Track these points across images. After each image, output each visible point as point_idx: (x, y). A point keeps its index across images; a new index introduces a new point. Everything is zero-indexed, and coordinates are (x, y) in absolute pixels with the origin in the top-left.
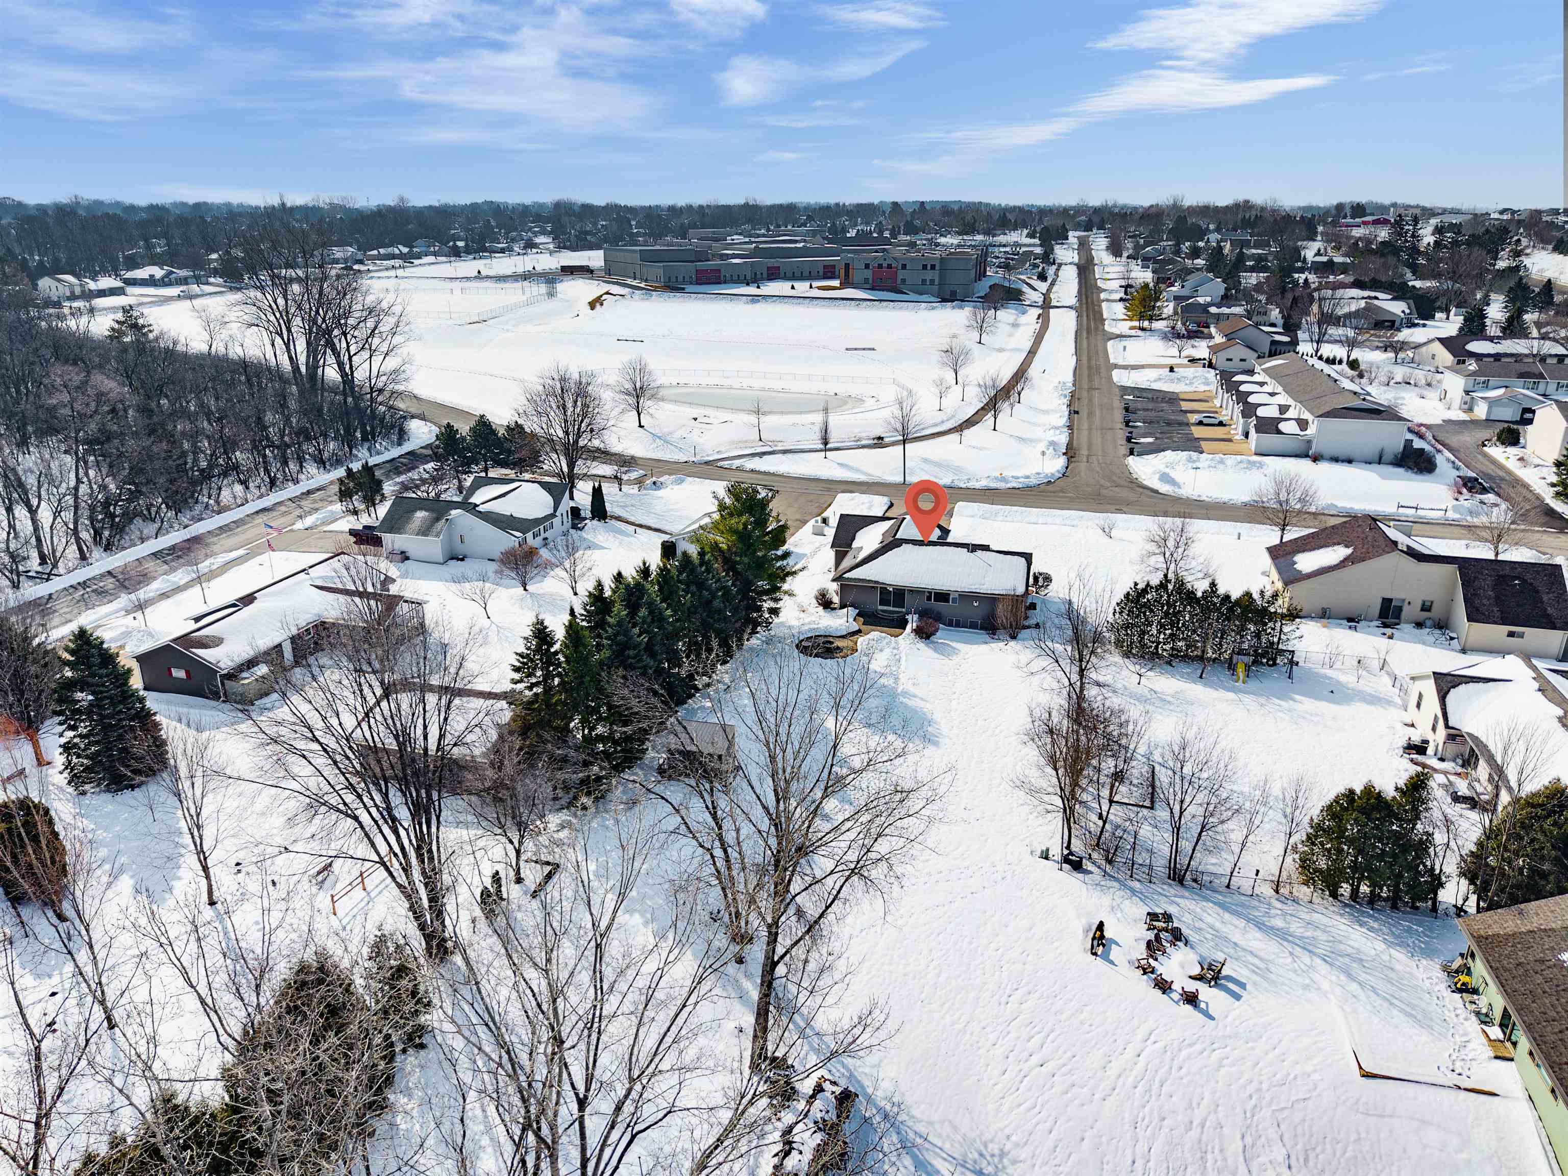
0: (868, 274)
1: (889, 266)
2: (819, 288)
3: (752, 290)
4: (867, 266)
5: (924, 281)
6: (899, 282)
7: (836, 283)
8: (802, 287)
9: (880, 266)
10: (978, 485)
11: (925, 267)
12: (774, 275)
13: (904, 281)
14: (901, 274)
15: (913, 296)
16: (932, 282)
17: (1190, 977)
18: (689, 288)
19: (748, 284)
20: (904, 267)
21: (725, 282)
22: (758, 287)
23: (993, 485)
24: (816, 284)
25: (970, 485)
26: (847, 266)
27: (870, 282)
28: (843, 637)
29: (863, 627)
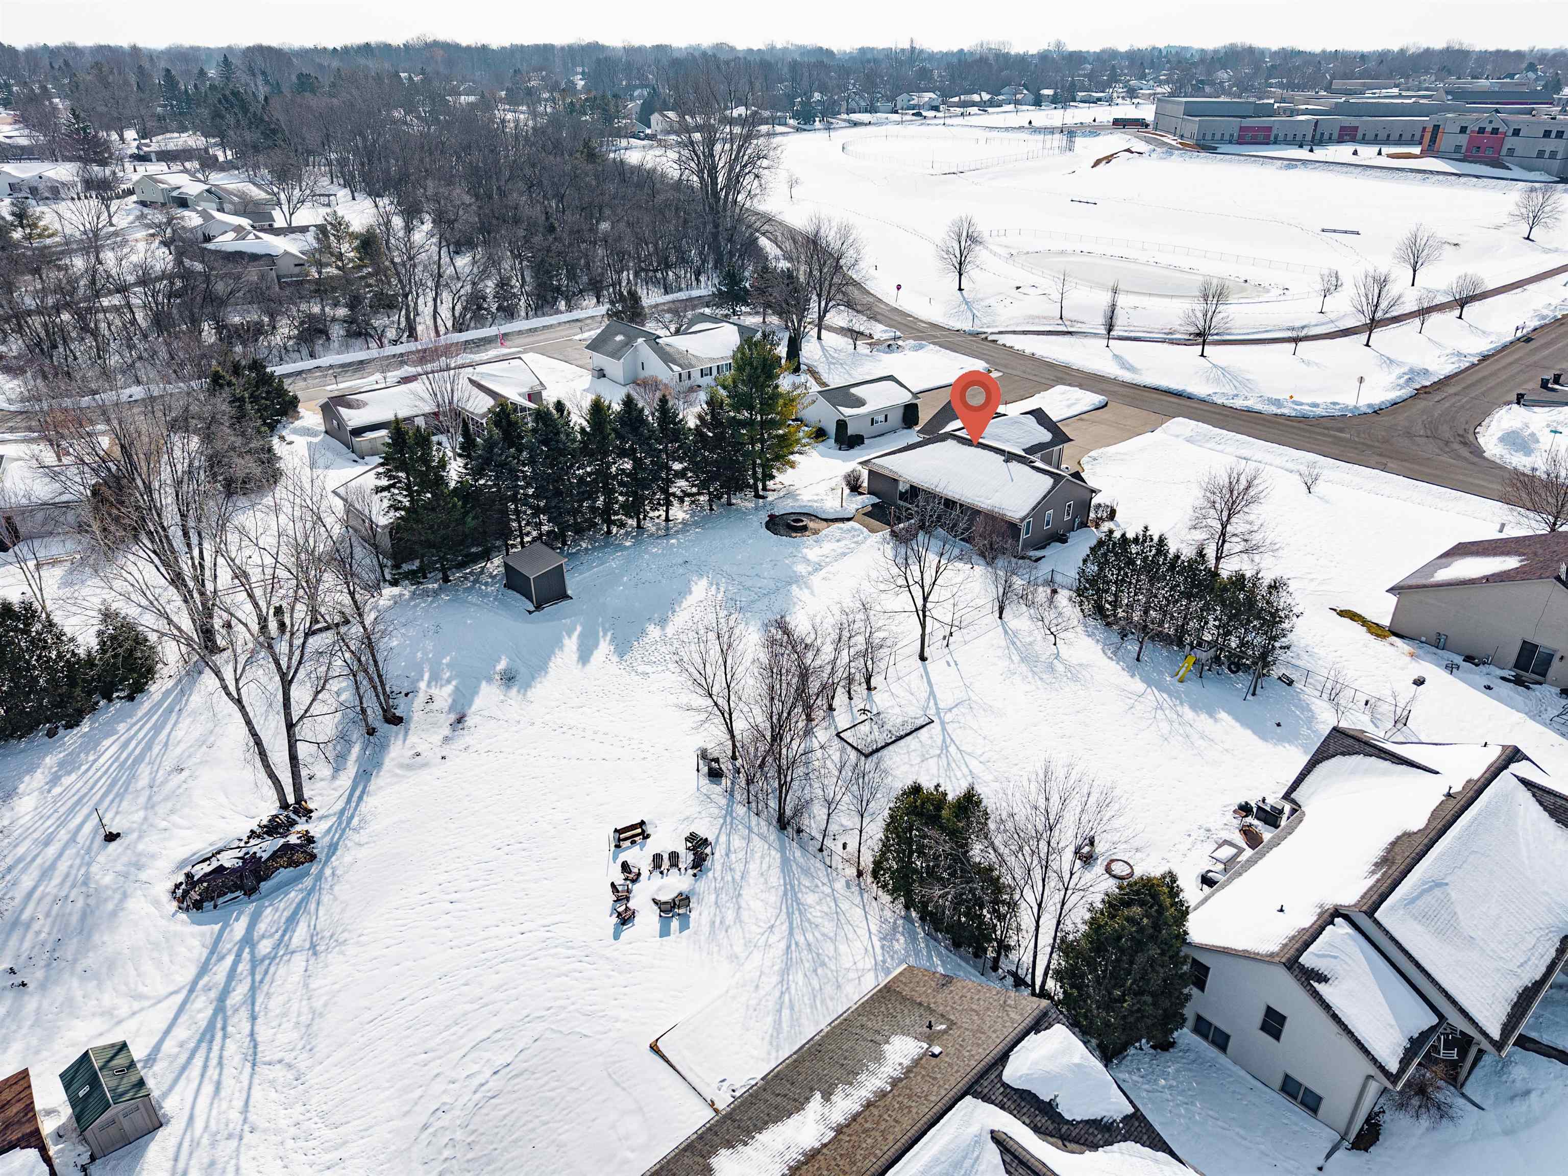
0: (1463, 140)
1: (1495, 131)
2: (1389, 156)
3: (1302, 153)
4: (1463, 130)
5: (1541, 154)
6: (1504, 151)
7: (1417, 150)
8: (1368, 153)
9: (1482, 130)
11: (1547, 134)
12: (1347, 135)
13: (1511, 151)
14: (1510, 142)
15: (1517, 172)
16: (1553, 155)
17: (654, 900)
18: (1223, 148)
19: (1301, 146)
20: (1516, 132)
21: (1275, 143)
22: (1311, 151)
24: (1386, 150)
26: (1436, 128)
27: (1463, 150)
28: (826, 520)
29: (859, 516)
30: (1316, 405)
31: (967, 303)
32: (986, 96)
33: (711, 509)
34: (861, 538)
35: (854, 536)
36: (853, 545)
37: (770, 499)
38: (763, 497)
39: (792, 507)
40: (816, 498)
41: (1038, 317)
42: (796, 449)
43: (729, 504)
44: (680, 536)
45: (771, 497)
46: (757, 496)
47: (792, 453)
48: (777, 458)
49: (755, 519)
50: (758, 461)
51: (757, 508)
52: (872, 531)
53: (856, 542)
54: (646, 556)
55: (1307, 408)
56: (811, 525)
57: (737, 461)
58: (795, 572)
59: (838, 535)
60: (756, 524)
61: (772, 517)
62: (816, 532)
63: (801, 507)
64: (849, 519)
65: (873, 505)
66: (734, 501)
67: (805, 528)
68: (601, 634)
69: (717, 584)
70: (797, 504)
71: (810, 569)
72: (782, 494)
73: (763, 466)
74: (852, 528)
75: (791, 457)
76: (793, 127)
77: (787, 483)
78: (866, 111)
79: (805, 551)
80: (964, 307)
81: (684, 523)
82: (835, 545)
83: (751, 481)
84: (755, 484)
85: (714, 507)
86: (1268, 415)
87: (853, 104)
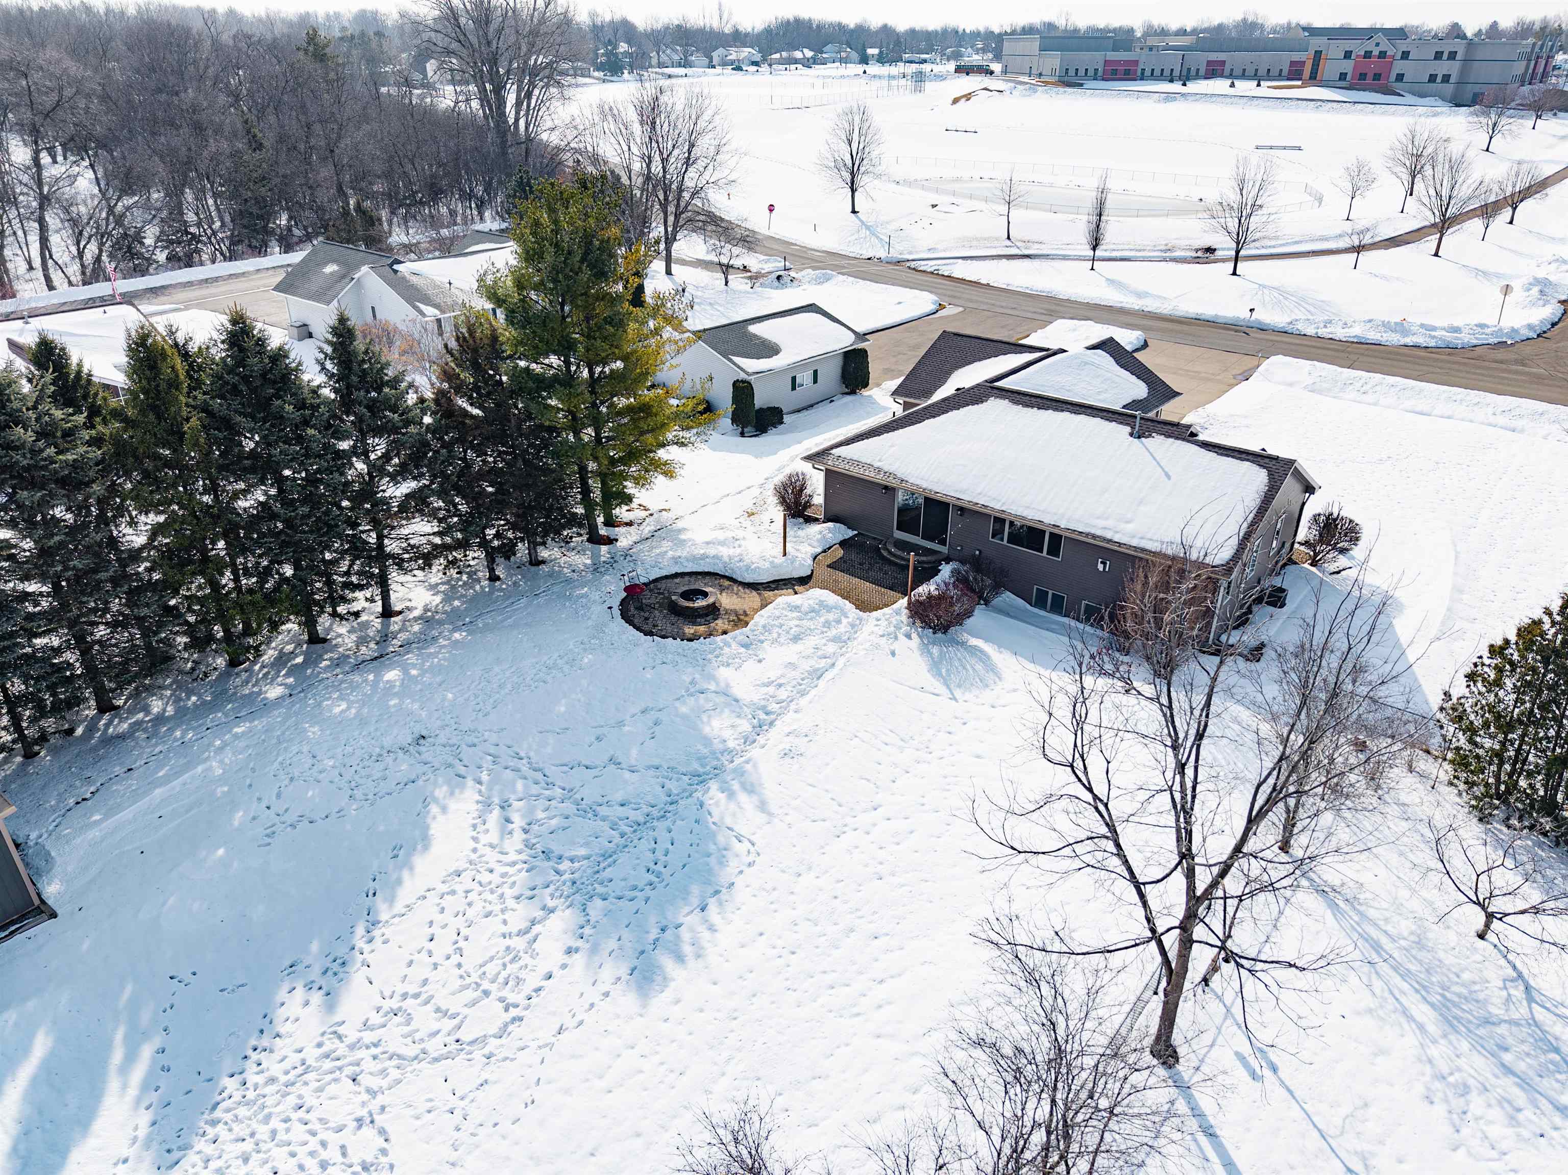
0: (1348, 66)
1: (1383, 55)
2: (1270, 88)
3: (1176, 88)
4: (1348, 55)
5: (1432, 78)
6: (1393, 77)
8: (1246, 87)
9: (1368, 54)
10: (1340, 333)
11: (1438, 56)
12: (1213, 72)
13: (1400, 77)
14: (1399, 66)
16: (1446, 78)
19: (1171, 81)
20: (1405, 55)
21: (1142, 79)
22: (1184, 85)
23: (1373, 336)
24: (1264, 83)
25: (1323, 332)
26: (1319, 53)
27: (1349, 77)
28: (753, 586)
29: (823, 573)
30: (1457, 330)
31: (868, 228)
32: (809, 54)
33: (494, 578)
34: (843, 628)
35: (827, 624)
36: (831, 648)
37: (623, 543)
38: (610, 541)
39: (676, 560)
40: (720, 535)
41: (977, 239)
42: (670, 436)
43: (536, 562)
44: (411, 658)
45: (625, 538)
46: (595, 539)
47: (663, 445)
48: (632, 456)
49: (595, 596)
50: (592, 466)
51: (596, 568)
52: (864, 606)
53: (835, 639)
54: (314, 731)
55: (1444, 333)
56: (727, 601)
57: (546, 470)
58: (707, 741)
59: (792, 622)
60: (598, 610)
61: (632, 590)
62: (740, 620)
63: (694, 559)
64: (804, 581)
65: (843, 544)
66: (544, 553)
67: (713, 611)
68: (117, 1056)
69: (505, 806)
70: (682, 553)
71: (745, 726)
72: (647, 529)
73: (603, 476)
74: (821, 603)
75: (662, 454)
76: (598, 79)
77: (654, 507)
78: (680, 66)
79: (724, 673)
80: (864, 232)
81: (428, 619)
82: (790, 652)
83: (580, 510)
84: (589, 516)
85: (500, 572)
86: (1392, 346)
87: (664, 58)
